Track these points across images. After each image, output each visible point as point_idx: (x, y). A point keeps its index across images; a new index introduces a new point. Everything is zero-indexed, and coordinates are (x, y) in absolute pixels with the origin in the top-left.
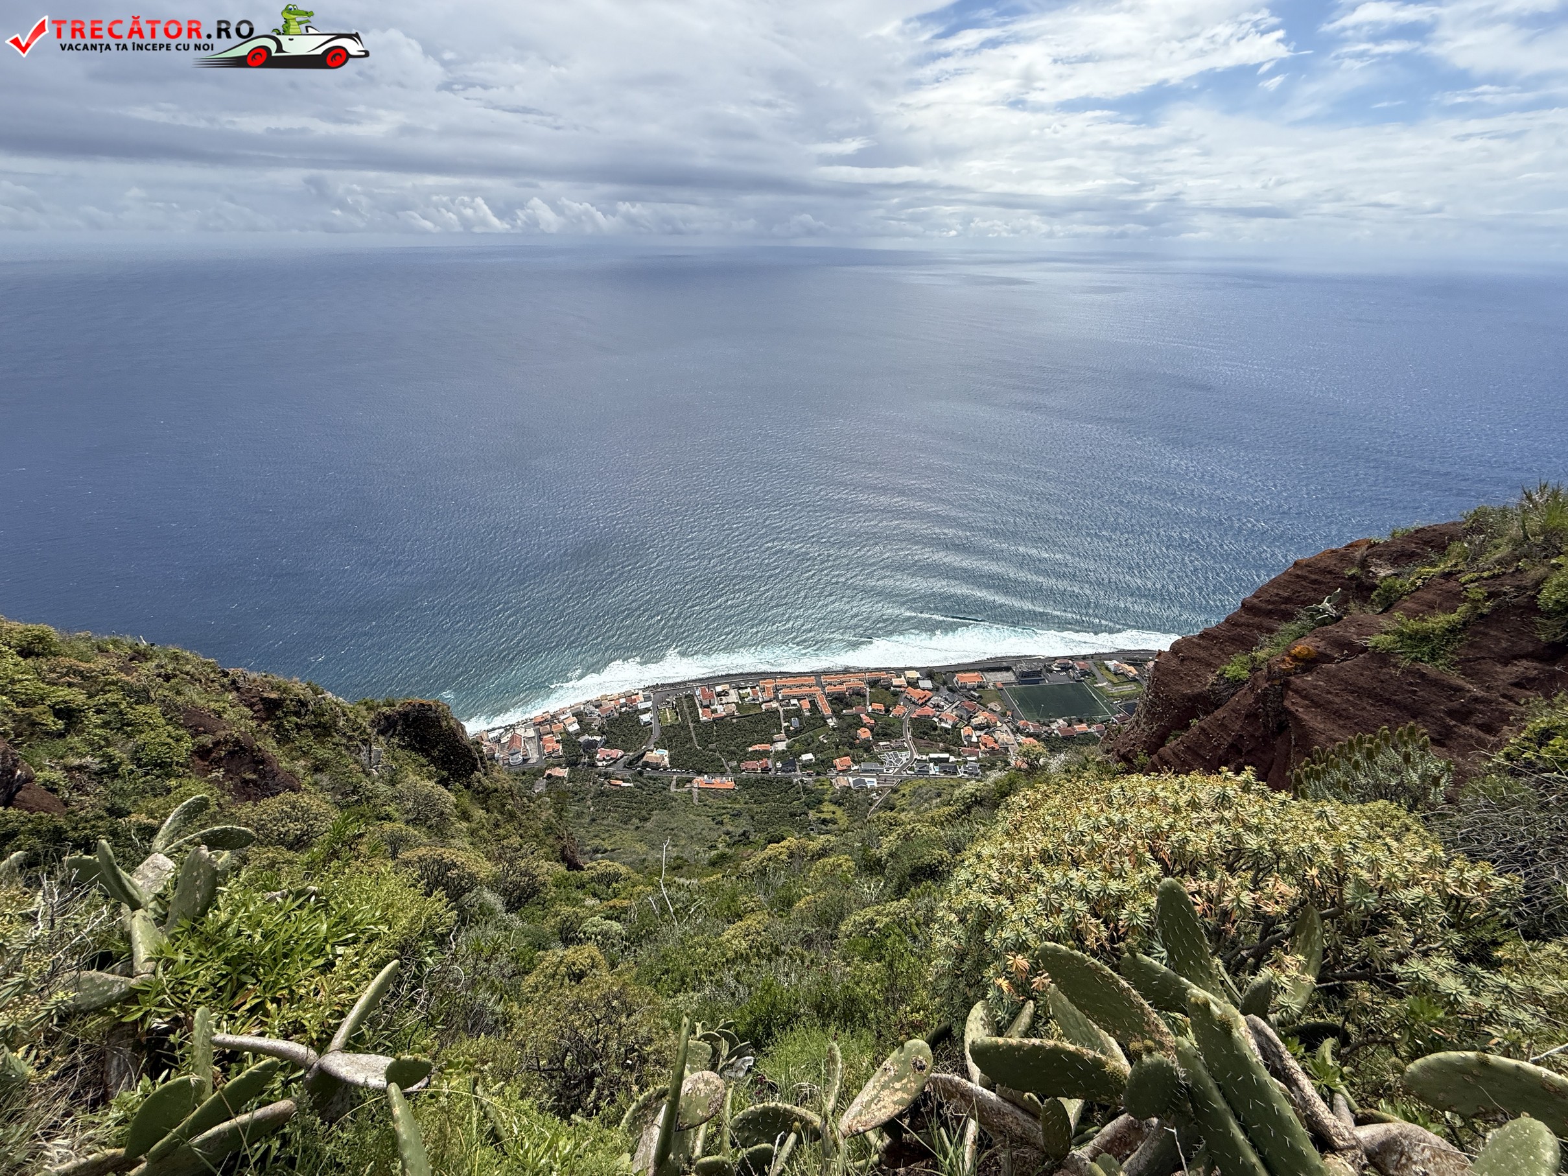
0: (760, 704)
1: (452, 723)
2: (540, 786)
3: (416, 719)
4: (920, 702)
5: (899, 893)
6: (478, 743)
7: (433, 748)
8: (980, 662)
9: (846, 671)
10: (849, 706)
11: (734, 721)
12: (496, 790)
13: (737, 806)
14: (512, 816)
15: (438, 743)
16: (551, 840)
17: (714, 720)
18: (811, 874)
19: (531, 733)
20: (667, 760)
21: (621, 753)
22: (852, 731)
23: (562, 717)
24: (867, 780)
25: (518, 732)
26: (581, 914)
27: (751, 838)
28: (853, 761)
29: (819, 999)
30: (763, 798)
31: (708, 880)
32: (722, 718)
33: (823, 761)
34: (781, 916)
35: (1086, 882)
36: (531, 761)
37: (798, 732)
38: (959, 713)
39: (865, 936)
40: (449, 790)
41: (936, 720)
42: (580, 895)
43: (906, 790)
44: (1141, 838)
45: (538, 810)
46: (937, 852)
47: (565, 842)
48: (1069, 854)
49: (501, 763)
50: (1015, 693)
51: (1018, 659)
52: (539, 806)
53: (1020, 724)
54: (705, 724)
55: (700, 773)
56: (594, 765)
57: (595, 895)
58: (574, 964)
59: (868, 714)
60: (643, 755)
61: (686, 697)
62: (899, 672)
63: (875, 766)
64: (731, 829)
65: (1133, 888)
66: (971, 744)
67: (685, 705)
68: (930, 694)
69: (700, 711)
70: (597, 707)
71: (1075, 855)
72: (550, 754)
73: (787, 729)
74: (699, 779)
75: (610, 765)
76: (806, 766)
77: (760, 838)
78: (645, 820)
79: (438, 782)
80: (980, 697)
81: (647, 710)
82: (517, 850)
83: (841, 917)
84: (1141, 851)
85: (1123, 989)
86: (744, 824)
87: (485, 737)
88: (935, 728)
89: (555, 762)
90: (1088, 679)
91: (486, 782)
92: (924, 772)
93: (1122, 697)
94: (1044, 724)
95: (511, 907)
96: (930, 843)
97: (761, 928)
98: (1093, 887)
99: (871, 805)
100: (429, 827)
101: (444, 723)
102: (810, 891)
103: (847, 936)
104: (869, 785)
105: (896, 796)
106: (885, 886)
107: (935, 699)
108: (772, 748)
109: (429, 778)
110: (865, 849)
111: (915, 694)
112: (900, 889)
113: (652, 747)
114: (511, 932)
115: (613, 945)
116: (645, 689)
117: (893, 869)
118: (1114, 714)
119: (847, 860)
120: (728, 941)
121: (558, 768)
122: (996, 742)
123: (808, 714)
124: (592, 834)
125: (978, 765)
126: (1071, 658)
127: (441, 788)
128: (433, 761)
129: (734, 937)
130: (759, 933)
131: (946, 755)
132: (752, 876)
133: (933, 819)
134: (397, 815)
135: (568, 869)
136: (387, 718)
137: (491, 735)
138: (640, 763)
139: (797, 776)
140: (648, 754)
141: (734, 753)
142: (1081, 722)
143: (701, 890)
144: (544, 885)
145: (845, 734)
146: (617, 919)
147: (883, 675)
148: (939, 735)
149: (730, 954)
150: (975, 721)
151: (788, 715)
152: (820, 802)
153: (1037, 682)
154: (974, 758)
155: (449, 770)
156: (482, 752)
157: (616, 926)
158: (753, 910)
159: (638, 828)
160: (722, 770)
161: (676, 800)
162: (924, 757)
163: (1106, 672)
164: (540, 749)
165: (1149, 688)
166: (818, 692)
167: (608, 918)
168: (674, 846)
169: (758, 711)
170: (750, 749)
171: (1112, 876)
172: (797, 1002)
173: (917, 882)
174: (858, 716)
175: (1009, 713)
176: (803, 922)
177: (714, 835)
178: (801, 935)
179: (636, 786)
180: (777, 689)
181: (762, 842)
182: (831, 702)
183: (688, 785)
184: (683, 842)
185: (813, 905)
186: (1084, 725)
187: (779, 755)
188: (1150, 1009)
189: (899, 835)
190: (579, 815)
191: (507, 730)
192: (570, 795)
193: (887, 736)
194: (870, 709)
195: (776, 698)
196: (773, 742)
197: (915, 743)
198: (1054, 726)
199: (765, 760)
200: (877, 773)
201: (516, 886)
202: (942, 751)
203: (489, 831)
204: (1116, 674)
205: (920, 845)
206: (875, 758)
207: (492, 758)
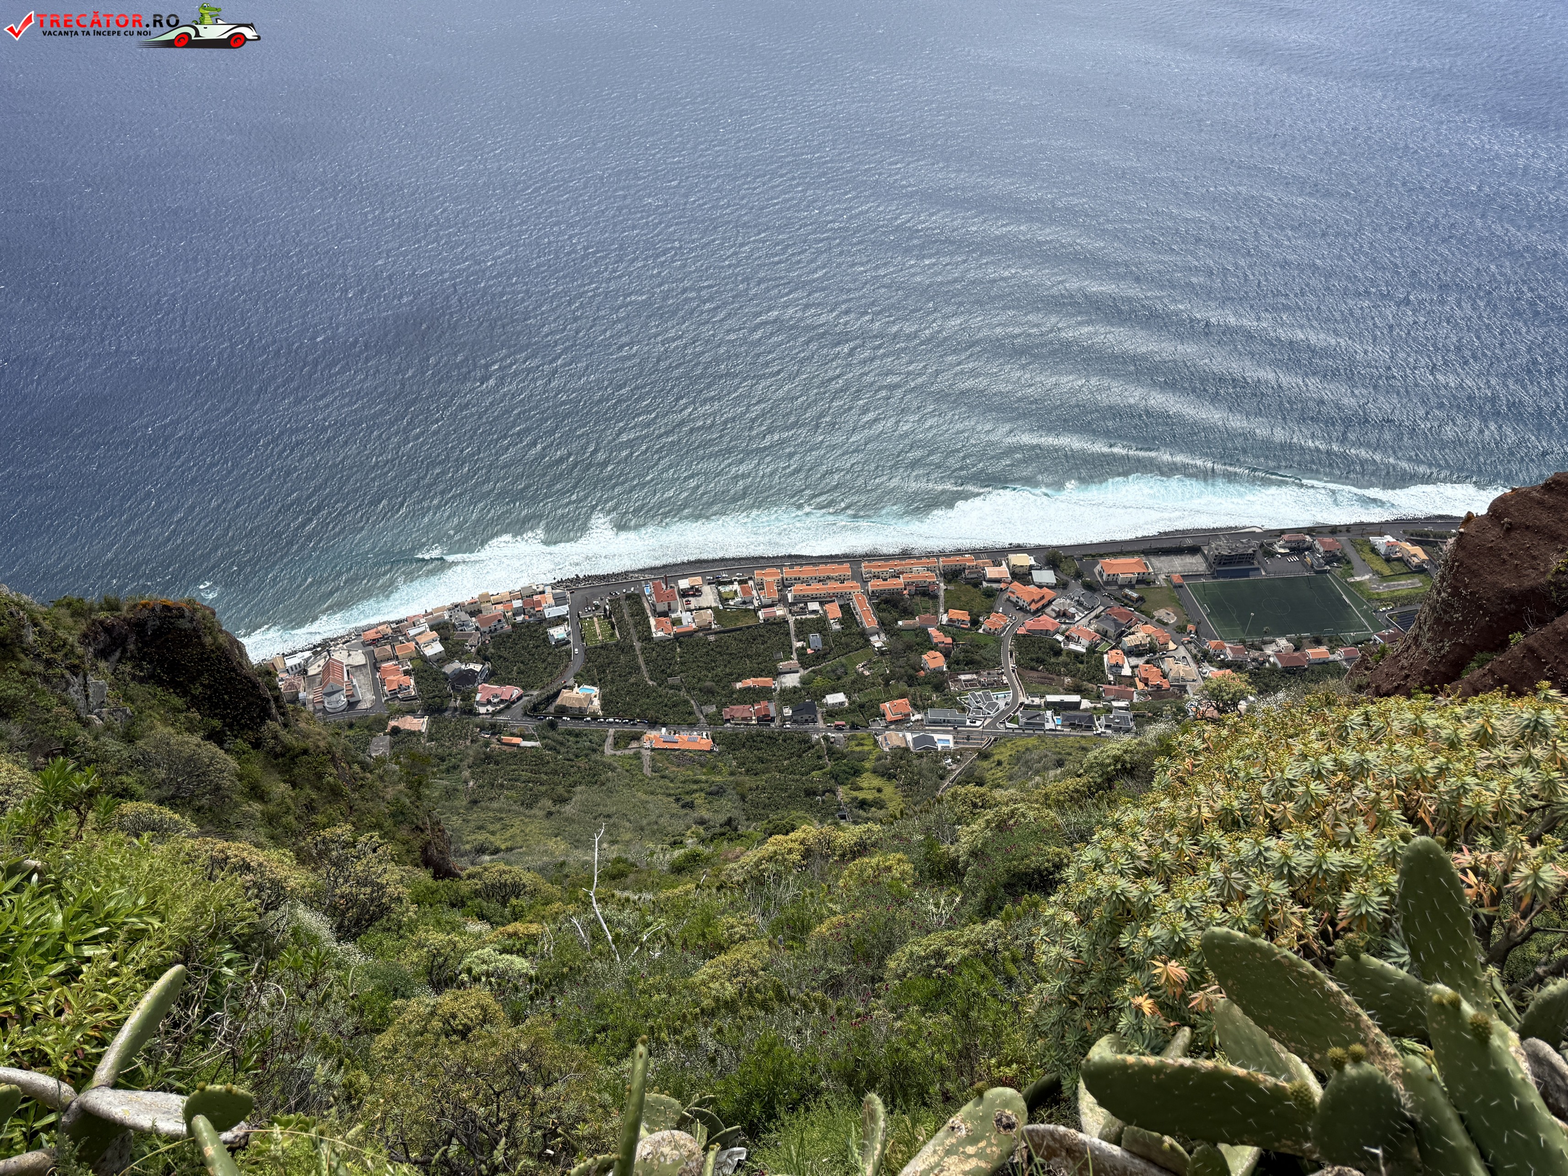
0: (755, 611)
1: (221, 639)
2: (380, 746)
3: (159, 632)
4: (1034, 607)
5: (986, 912)
6: (269, 673)
7: (193, 680)
8: (1144, 539)
9: (905, 554)
10: (907, 613)
11: (712, 638)
12: (305, 752)
13: (718, 779)
14: (335, 793)
15: (200, 673)
16: (403, 833)
17: (677, 637)
18: (841, 883)
19: (359, 658)
20: (597, 703)
21: (516, 692)
22: (913, 656)
23: (412, 632)
24: (936, 737)
25: (336, 656)
26: (461, 945)
27: (742, 830)
28: (915, 706)
29: (851, 1065)
30: (760, 766)
31: (669, 893)
32: (690, 634)
33: (862, 706)
34: (791, 948)
35: (1290, 852)
36: (363, 706)
37: (820, 656)
38: (1103, 626)
39: (928, 976)
40: (227, 751)
41: (1060, 638)
42: (457, 916)
43: (1003, 753)
44: (1390, 787)
45: (380, 785)
46: (1054, 849)
47: (428, 835)
48: (1267, 815)
49: (310, 707)
50: (1203, 593)
51: (1214, 534)
52: (381, 778)
53: (1211, 645)
54: (661, 642)
55: (654, 724)
56: (471, 712)
57: (482, 917)
58: (454, 1016)
59: (941, 628)
60: (557, 694)
61: (628, 597)
62: (997, 555)
63: (953, 715)
64: (705, 814)
65: (1365, 861)
66: (1120, 679)
67: (626, 612)
68: (1049, 594)
69: (652, 621)
70: (472, 614)
71: (1276, 816)
72: (394, 693)
73: (801, 652)
74: (652, 734)
75: (500, 712)
76: (832, 713)
77: (753, 829)
78: (563, 800)
79: (208, 738)
80: (1141, 599)
81: (559, 621)
82: (346, 845)
83: (889, 948)
84: (1385, 806)
85: (1330, 994)
86: (728, 807)
87: (280, 666)
88: (1058, 652)
89: (404, 706)
90: (1337, 569)
91: (287, 738)
92: (1034, 724)
93: (1395, 600)
94: (1253, 647)
95: (344, 933)
96: (1043, 834)
97: (756, 964)
98: (1302, 860)
99: (942, 778)
100: (198, 810)
101: (208, 640)
102: (837, 908)
103: (899, 977)
104: (939, 746)
105: (985, 764)
106: (963, 902)
107: (1062, 603)
108: (775, 685)
109: (191, 730)
110: (930, 844)
111: (1023, 593)
112: (988, 908)
113: (571, 682)
114: (347, 971)
115: (516, 989)
116: (554, 586)
117: (978, 876)
118: (1377, 628)
119: (900, 861)
120: (704, 983)
121: (409, 718)
122: (1165, 676)
123: (837, 627)
124: (472, 824)
125: (1130, 715)
126: (1310, 531)
127: (212, 747)
128: (195, 702)
129: (713, 977)
130: (754, 973)
131: (1075, 698)
132: (742, 885)
133: (1047, 796)
134: (141, 790)
135: (435, 878)
136: (108, 630)
137: (291, 662)
138: (551, 709)
139: (817, 731)
140: (565, 693)
141: (710, 692)
142: (1318, 642)
143: (658, 908)
144: (399, 900)
145: (902, 662)
146: (521, 952)
147: (969, 561)
148: (1066, 665)
149: (706, 1003)
150: (1129, 641)
151: (803, 629)
152: (857, 772)
153: (1245, 573)
154: (1122, 704)
155: (223, 717)
156: (276, 688)
157: (520, 963)
158: (743, 938)
159: (550, 814)
160: (691, 719)
161: (613, 770)
162: (1037, 701)
163: (1370, 556)
164: (377, 686)
165: (1443, 579)
166: (854, 589)
167: (504, 951)
168: (613, 842)
169: (751, 623)
170: (739, 685)
171: (1334, 844)
172: (814, 1071)
173: (1016, 898)
174: (924, 631)
175: (1191, 627)
176: (826, 955)
177: (679, 825)
178: (823, 976)
179: (546, 746)
180: (784, 585)
181: (759, 835)
182: (877, 607)
183: (634, 745)
184: (627, 836)
185: (843, 931)
186: (1323, 649)
187: (788, 696)
188: (1370, 1022)
189: (988, 822)
190: (450, 794)
191: (316, 654)
192: (435, 761)
193: (971, 664)
194: (945, 619)
195: (783, 600)
196: (777, 674)
197: (1021, 677)
198: (1269, 650)
199: (764, 703)
200: (956, 726)
201: (351, 900)
202: (1069, 691)
203: (298, 818)
204: (1388, 560)
205: (1023, 838)
206: (951, 702)
207: (295, 699)
